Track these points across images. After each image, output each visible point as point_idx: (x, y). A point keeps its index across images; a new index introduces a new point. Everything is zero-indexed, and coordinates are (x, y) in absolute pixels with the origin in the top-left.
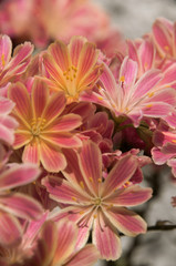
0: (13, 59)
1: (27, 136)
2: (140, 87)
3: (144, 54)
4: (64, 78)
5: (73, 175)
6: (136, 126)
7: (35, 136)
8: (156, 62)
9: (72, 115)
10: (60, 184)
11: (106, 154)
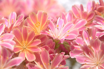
0: (17, 21)
1: (21, 49)
2: (65, 29)
3: (69, 17)
4: (35, 26)
5: (39, 63)
6: (62, 43)
7: (24, 49)
8: (73, 20)
9: (37, 40)
10: (34, 66)
11: (51, 54)
